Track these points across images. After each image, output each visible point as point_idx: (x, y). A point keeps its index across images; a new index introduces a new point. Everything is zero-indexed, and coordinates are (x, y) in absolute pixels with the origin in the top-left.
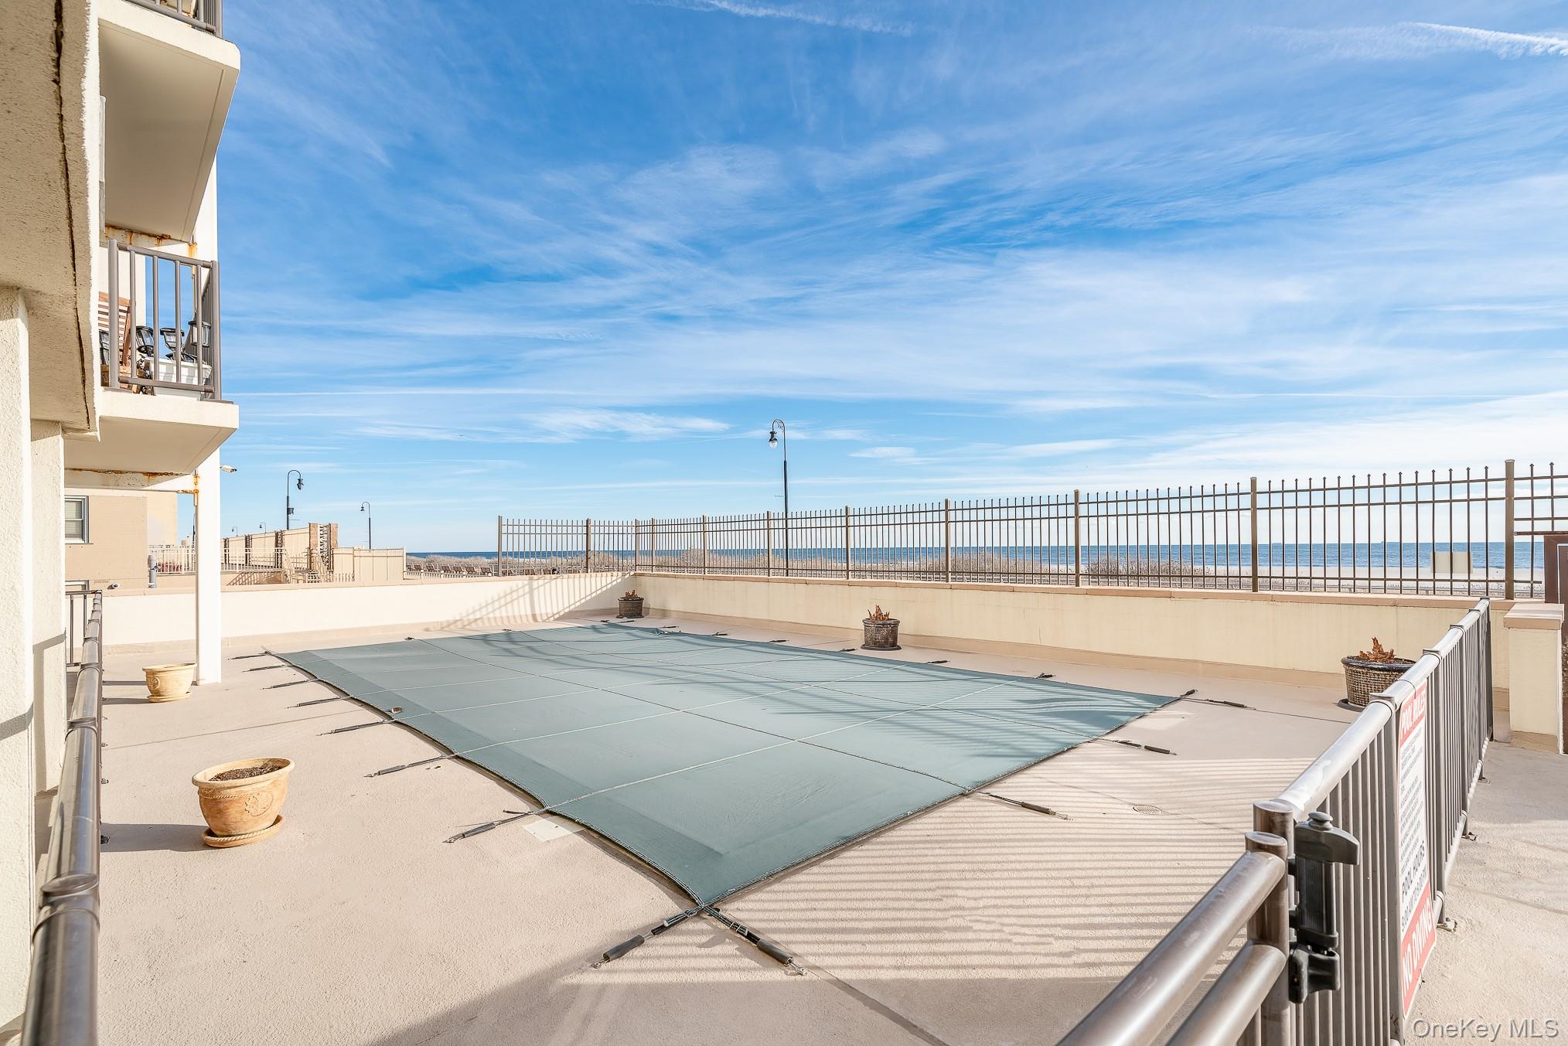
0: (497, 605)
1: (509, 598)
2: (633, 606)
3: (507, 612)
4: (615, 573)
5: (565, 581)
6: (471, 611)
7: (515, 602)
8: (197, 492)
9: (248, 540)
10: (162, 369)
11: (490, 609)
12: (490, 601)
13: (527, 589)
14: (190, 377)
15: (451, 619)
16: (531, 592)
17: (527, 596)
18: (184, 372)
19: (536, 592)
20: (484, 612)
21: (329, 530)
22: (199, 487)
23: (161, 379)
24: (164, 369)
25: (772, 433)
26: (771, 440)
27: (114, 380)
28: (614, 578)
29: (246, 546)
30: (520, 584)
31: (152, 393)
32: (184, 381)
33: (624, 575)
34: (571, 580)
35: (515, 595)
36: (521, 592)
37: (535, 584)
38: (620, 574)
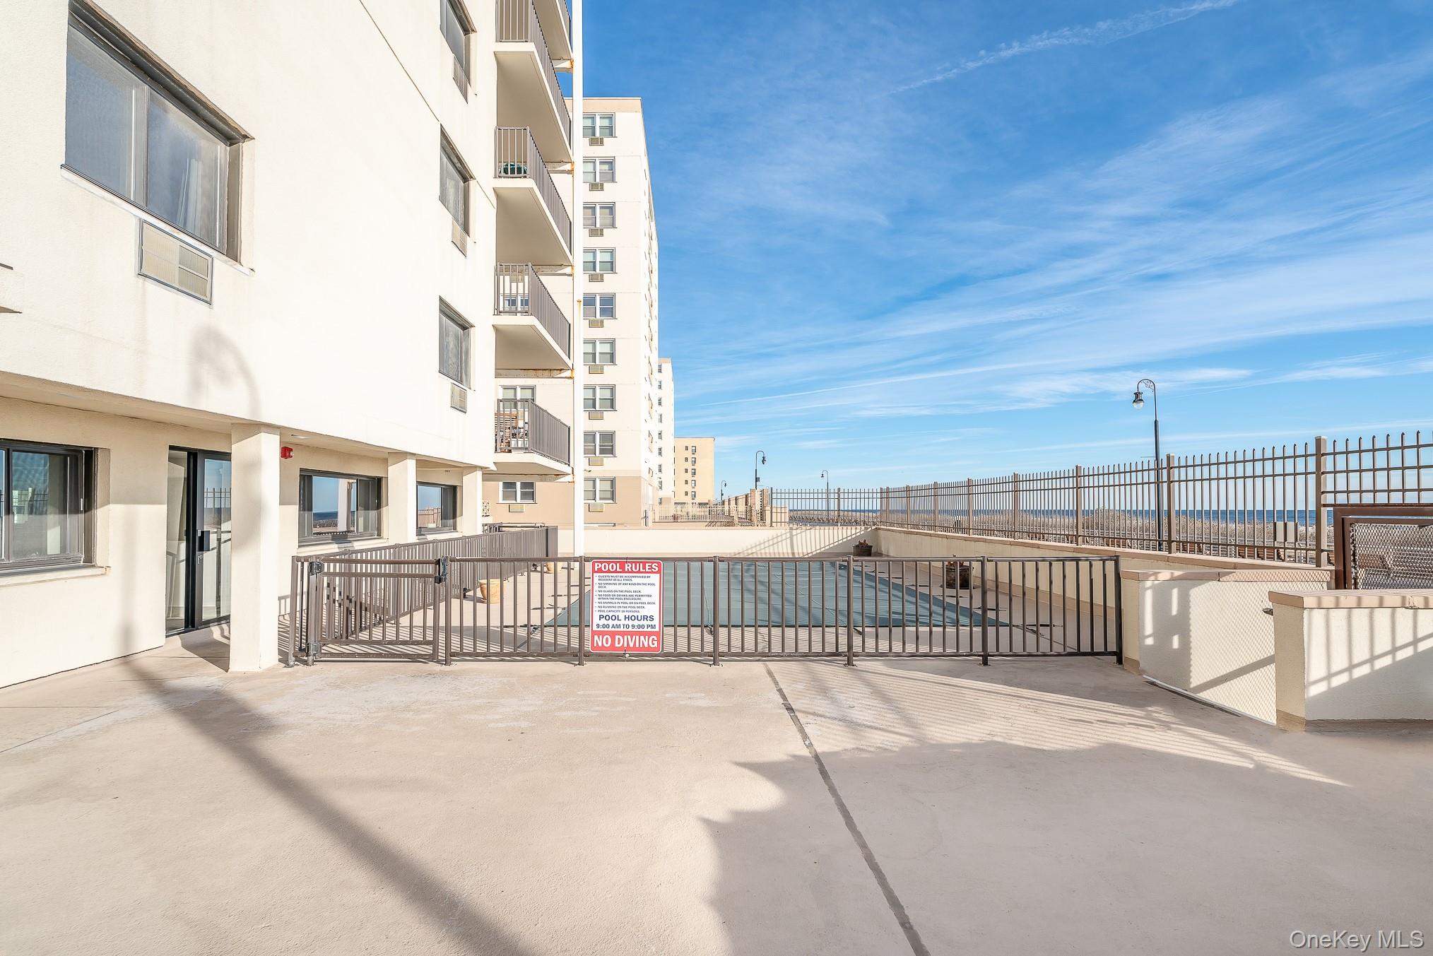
0: (767, 544)
1: (775, 541)
2: (864, 550)
3: (774, 550)
4: (859, 527)
5: (817, 531)
6: (749, 547)
7: (780, 544)
11: (762, 546)
12: (762, 542)
13: (788, 535)
15: (737, 552)
16: (791, 537)
17: (788, 540)
19: (795, 537)
20: (758, 548)
25: (1137, 394)
26: (1134, 401)
28: (858, 531)
30: (784, 532)
33: (866, 529)
34: (822, 531)
35: (780, 539)
36: (784, 537)
37: (794, 532)
38: (863, 528)
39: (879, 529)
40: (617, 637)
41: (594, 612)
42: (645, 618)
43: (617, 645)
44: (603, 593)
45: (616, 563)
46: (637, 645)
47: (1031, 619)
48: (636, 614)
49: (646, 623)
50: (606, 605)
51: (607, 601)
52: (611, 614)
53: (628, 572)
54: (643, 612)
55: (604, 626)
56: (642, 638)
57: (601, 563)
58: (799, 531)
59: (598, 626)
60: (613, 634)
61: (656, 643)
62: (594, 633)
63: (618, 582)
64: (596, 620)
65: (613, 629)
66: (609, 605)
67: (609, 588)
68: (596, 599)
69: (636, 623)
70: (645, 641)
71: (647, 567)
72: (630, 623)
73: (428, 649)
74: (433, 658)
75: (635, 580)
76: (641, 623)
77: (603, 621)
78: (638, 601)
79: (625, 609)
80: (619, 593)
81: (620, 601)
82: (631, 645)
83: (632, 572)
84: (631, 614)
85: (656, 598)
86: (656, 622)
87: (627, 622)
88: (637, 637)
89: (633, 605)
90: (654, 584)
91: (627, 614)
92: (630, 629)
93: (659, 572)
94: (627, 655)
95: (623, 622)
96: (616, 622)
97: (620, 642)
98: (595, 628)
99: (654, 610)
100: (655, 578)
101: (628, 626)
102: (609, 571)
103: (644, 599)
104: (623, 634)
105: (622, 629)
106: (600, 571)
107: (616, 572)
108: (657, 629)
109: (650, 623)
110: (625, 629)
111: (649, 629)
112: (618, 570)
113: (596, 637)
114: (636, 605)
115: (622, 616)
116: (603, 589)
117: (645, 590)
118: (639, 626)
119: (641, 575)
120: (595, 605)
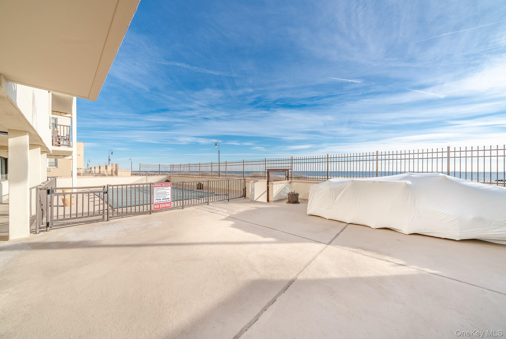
1: (142, 180)
3: (142, 182)
8: (72, 159)
9: (100, 167)
10: (61, 142)
13: (146, 178)
14: (66, 143)
17: (146, 180)
18: (65, 143)
19: (148, 179)
21: (116, 165)
22: (73, 158)
23: (61, 144)
24: (61, 143)
27: (54, 144)
28: (162, 176)
29: (99, 169)
30: (144, 177)
31: (60, 146)
32: (65, 144)
34: (155, 177)
36: (144, 179)
37: (148, 177)
38: (166, 176)
39: (171, 176)
40: (160, 205)
41: (154, 199)
42: (167, 199)
43: (160, 207)
44: (157, 193)
45: (160, 184)
46: (165, 206)
47: (226, 194)
48: (165, 198)
49: (167, 200)
50: (157, 196)
51: (158, 195)
52: (159, 199)
53: (163, 186)
54: (167, 197)
55: (157, 202)
56: (167, 204)
57: (156, 184)
58: (149, 177)
59: (155, 202)
60: (159, 204)
61: (170, 205)
62: (154, 204)
63: (160, 189)
64: (155, 201)
65: (159, 203)
66: (158, 196)
67: (158, 191)
68: (155, 195)
69: (165, 200)
70: (167, 205)
71: (168, 185)
72: (164, 200)
73: (101, 217)
74: (103, 220)
75: (165, 189)
76: (166, 200)
77: (157, 201)
78: (166, 194)
79: (162, 197)
80: (161, 193)
81: (161, 195)
82: (164, 206)
83: (165, 186)
84: (164, 198)
85: (170, 193)
86: (170, 200)
87: (163, 200)
88: (166, 204)
89: (164, 195)
90: (169, 189)
91: (163, 198)
92: (164, 202)
93: (171, 186)
94: (163, 209)
95: (162, 200)
96: (160, 201)
97: (161, 206)
98: (155, 203)
99: (169, 196)
100: (170, 188)
101: (163, 201)
102: (158, 187)
103: (167, 194)
104: (162, 204)
105: (162, 202)
106: (156, 187)
107: (160, 187)
108: (170, 201)
109: (168, 200)
110: (163, 202)
111: (168, 202)
112: (161, 186)
113: (155, 206)
114: (165, 195)
115: (162, 199)
116: (157, 192)
117: (167, 191)
118: (166, 201)
119: (167, 187)
120: (154, 197)
